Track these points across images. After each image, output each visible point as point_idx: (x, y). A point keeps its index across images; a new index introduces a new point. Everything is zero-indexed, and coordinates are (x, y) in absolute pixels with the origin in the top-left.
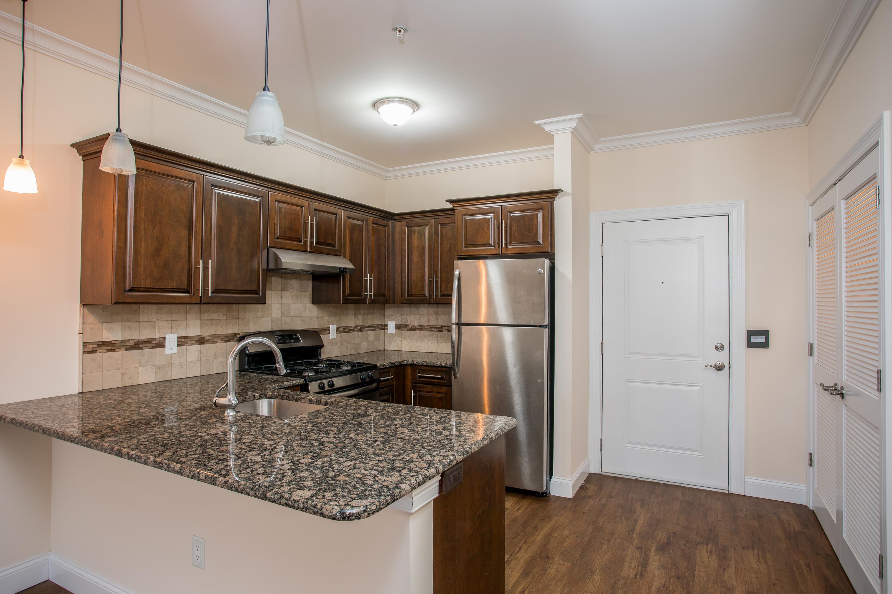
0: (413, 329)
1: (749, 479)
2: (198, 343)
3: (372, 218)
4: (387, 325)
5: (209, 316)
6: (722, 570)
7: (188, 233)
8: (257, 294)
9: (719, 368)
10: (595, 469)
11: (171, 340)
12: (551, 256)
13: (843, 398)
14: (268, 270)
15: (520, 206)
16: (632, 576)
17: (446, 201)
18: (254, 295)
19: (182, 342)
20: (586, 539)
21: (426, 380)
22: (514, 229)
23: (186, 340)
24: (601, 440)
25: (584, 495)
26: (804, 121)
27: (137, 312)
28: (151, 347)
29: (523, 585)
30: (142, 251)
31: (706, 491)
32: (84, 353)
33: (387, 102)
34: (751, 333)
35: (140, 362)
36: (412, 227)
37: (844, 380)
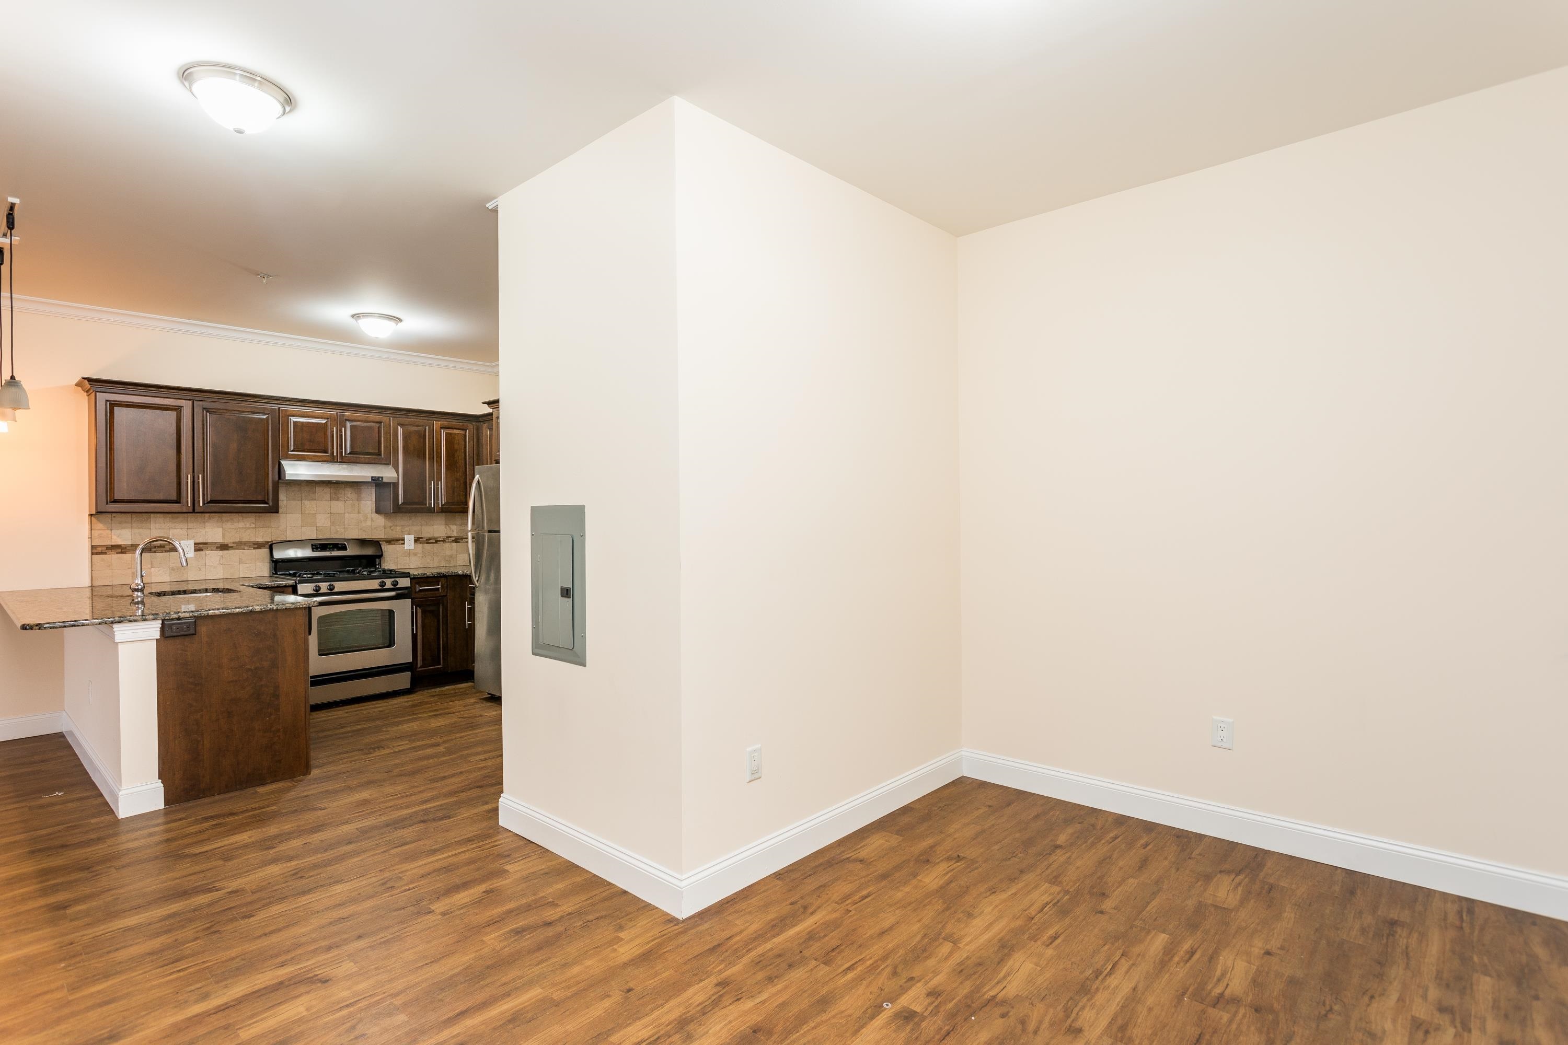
2: (219, 549)
5: (234, 524)
7: (176, 452)
8: (267, 504)
11: (186, 546)
14: (279, 482)
17: (483, 403)
18: (262, 505)
19: (201, 547)
23: (205, 546)
28: (163, 551)
30: (125, 469)
32: (92, 554)
33: (367, 316)
35: (153, 564)
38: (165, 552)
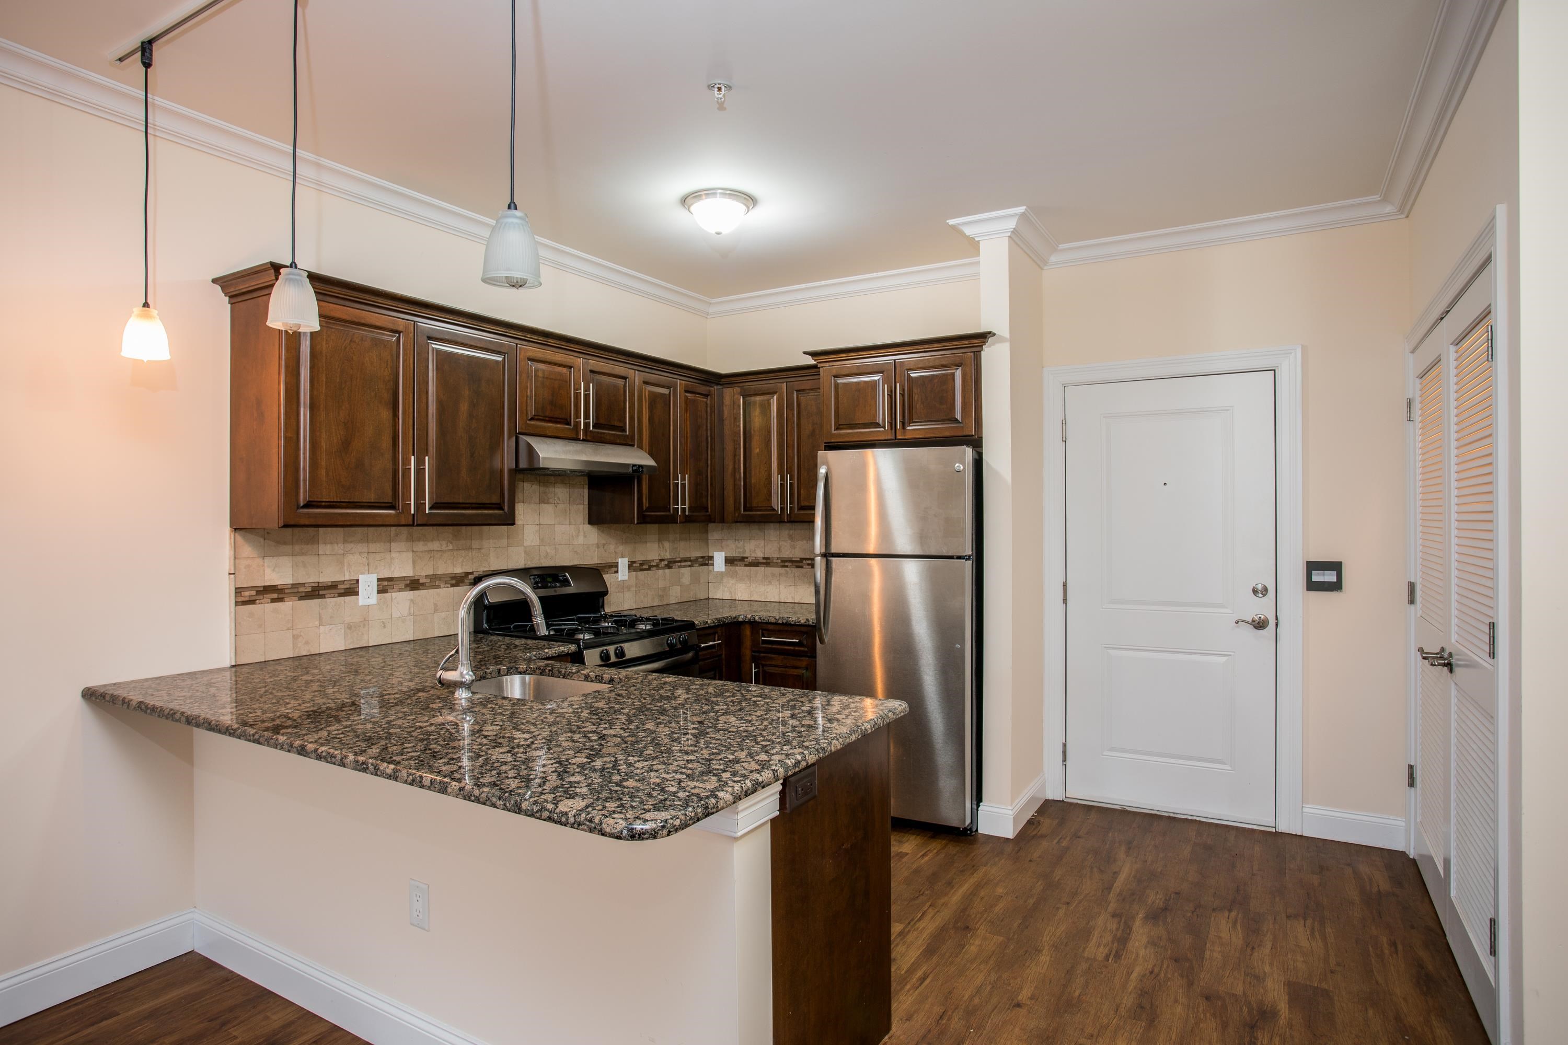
0: (755, 564)
1: (1309, 809)
2: (408, 588)
3: (684, 382)
4: (711, 558)
5: (426, 545)
6: (1249, 950)
7: (391, 414)
8: (502, 509)
9: (1260, 625)
10: (1055, 794)
11: (368, 584)
12: (976, 443)
13: (1451, 671)
14: (517, 471)
15: (925, 360)
16: (1100, 957)
17: (805, 353)
18: (496, 511)
19: (385, 586)
20: (1031, 901)
21: (774, 646)
22: (916, 399)
23: (390, 583)
24: (1065, 745)
25: (1034, 833)
26: (1401, 210)
27: (314, 541)
28: (337, 595)
29: (924, 969)
30: (323, 444)
31: (1237, 828)
32: (237, 604)
33: (704, 197)
34: (1312, 566)
35: (320, 619)
36: (750, 395)
37: (1453, 641)
38: (339, 596)
